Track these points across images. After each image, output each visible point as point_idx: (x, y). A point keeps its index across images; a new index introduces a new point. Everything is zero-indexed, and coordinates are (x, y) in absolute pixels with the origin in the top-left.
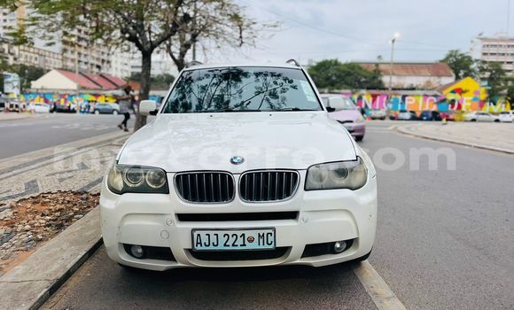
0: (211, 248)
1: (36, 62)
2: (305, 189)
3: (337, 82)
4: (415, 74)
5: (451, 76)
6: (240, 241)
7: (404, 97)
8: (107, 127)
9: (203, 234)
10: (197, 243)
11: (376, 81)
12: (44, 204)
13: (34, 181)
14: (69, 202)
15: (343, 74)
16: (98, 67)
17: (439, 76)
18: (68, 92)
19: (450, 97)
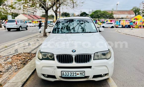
0: (67, 76)
1: (16, 12)
2: (94, 60)
3: (100, 17)
4: (123, 14)
5: (134, 14)
6: (75, 75)
7: (120, 21)
8: (36, 31)
9: (64, 72)
10: (63, 75)
11: (112, 16)
12: (20, 57)
13: (17, 49)
14: (26, 56)
15: (102, 14)
16: (33, 13)
17: (130, 14)
18: (25, 20)
19: (134, 21)
